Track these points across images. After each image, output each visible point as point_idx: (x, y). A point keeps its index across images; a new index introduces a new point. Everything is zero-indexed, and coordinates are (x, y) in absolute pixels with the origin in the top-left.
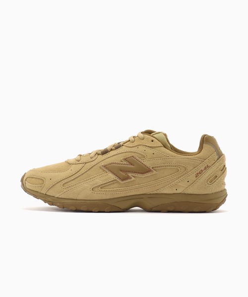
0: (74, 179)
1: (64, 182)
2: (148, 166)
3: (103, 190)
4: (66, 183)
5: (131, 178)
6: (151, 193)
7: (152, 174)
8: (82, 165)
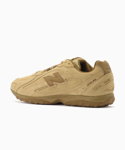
0: (29, 84)
1: (24, 86)
2: (63, 78)
3: (40, 91)
4: (25, 87)
5: (54, 85)
6: (65, 94)
7: (65, 83)
8: (35, 77)
